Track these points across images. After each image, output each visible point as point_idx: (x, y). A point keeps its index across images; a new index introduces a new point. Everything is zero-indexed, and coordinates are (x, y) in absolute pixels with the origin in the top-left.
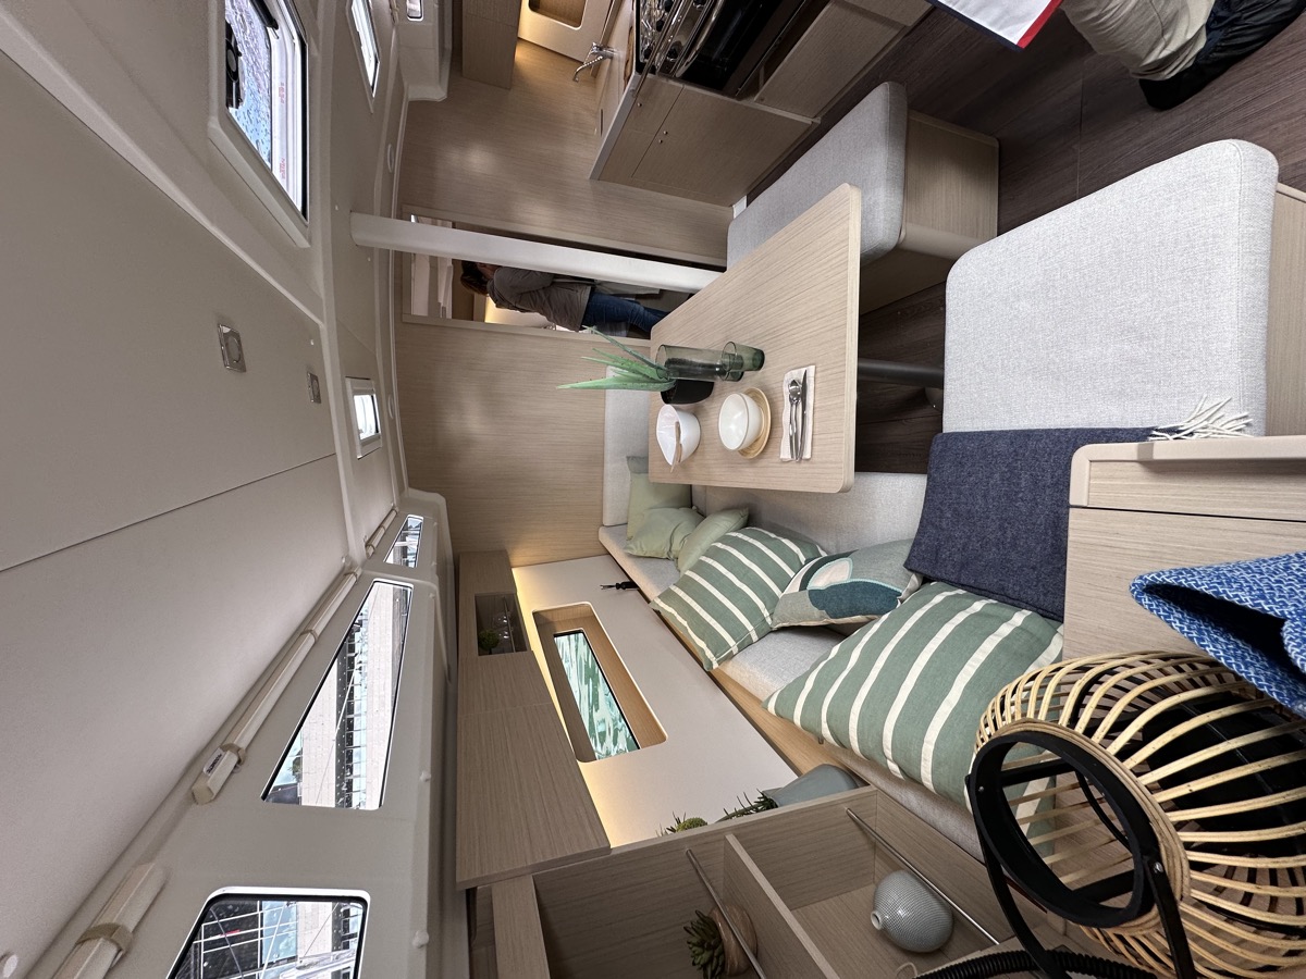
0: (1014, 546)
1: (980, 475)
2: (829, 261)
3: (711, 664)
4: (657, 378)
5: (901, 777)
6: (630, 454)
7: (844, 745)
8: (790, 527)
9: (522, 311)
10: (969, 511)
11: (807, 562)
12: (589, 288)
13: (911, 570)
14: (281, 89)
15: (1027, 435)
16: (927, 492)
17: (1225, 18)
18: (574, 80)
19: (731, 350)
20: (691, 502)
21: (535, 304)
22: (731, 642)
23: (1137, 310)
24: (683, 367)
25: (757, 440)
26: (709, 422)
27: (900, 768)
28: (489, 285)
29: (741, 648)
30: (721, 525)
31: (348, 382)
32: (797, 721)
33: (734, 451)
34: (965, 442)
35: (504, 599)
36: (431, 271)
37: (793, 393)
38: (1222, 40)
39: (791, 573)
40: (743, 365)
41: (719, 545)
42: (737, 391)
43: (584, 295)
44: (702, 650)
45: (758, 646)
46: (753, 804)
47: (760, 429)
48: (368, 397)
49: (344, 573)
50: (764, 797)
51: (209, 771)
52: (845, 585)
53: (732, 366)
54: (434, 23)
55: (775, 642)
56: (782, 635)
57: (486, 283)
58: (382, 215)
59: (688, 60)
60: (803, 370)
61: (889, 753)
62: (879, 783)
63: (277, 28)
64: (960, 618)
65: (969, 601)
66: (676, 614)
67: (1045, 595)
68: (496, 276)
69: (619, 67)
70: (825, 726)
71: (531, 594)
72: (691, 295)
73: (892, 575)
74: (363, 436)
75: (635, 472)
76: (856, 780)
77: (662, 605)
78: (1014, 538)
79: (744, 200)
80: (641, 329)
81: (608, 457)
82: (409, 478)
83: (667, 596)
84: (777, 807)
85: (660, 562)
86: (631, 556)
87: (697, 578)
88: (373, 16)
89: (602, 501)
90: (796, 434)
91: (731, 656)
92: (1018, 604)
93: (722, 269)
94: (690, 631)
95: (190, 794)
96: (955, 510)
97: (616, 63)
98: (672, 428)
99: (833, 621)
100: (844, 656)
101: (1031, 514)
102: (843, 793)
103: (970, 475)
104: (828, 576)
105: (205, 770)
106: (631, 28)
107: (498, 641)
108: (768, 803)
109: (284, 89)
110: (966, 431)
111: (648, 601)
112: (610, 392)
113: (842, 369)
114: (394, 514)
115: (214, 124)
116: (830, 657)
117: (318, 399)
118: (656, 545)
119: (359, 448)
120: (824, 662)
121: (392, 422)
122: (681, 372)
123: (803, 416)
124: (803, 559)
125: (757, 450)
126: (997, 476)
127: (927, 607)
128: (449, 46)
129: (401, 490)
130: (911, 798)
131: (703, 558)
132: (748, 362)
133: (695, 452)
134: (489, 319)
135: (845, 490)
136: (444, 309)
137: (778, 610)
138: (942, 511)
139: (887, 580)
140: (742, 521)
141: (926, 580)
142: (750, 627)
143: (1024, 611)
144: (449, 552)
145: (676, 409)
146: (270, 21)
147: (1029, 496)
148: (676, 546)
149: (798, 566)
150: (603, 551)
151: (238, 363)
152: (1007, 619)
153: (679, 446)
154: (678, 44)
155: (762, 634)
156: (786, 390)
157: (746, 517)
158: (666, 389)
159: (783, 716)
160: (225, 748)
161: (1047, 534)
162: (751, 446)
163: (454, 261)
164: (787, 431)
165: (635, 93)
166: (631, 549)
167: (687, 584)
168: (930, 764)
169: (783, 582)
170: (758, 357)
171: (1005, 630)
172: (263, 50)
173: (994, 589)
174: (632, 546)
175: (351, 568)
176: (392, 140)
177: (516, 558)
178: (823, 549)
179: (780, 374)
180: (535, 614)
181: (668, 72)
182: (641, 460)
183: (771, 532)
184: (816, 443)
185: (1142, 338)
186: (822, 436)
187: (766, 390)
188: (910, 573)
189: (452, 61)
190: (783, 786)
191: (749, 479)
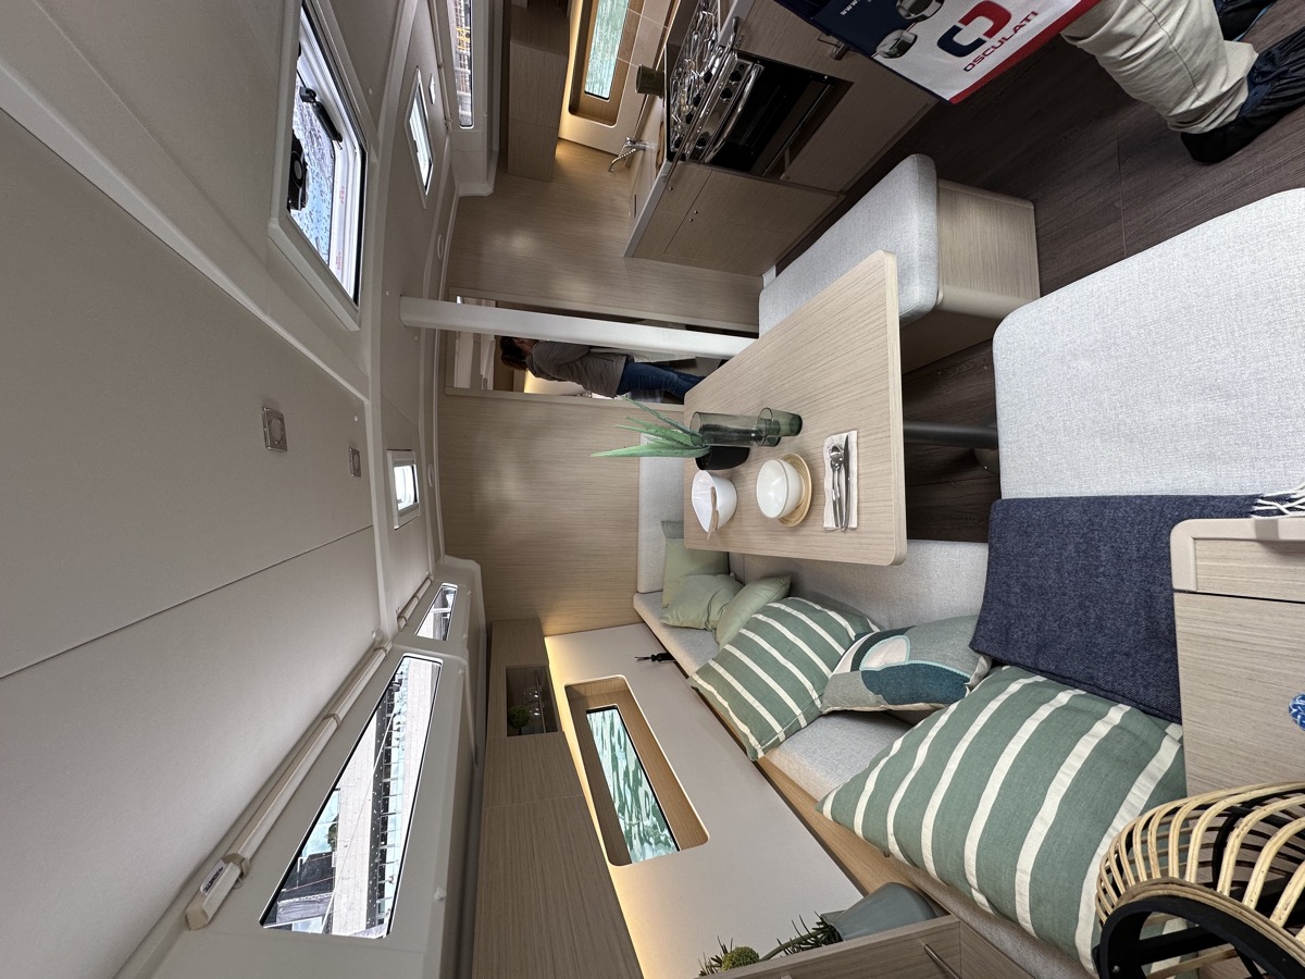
0: (1100, 628)
1: (1051, 546)
2: (867, 325)
3: (755, 752)
4: (691, 444)
5: (990, 911)
6: (665, 519)
7: (916, 863)
8: (837, 599)
9: (560, 380)
10: (1041, 587)
11: (858, 637)
12: (625, 358)
13: (978, 652)
14: (342, 192)
15: (1103, 502)
16: (989, 563)
17: (1270, 73)
18: (610, 171)
19: (767, 416)
20: (729, 570)
21: (572, 373)
22: (778, 728)
23: (1218, 367)
24: (717, 433)
25: (797, 507)
26: (746, 488)
27: (988, 900)
28: (527, 360)
29: (788, 735)
30: (762, 595)
31: (389, 455)
32: (859, 830)
33: (774, 519)
34: (1030, 509)
35: (536, 672)
36: (474, 347)
37: (835, 460)
38: (1270, 94)
39: (841, 651)
40: (781, 430)
41: (760, 617)
42: (775, 457)
43: (620, 366)
44: (746, 736)
45: (807, 733)
46: (812, 931)
47: (800, 497)
48: (409, 468)
49: (374, 648)
50: (823, 923)
51: (207, 889)
52: (903, 666)
53: (768, 431)
54: (483, 131)
55: (827, 728)
56: (834, 720)
57: (525, 358)
58: (431, 298)
59: (717, 146)
60: (845, 435)
61: (973, 880)
62: (961, 914)
63: (341, 141)
64: (1044, 712)
65: (1052, 691)
66: (715, 693)
67: (1145, 687)
68: (534, 351)
69: (652, 158)
70: (892, 839)
71: (563, 667)
72: (723, 362)
73: (955, 656)
74: (401, 506)
75: (670, 537)
76: (933, 908)
77: (700, 682)
78: (1099, 618)
79: (774, 270)
80: (676, 396)
81: (643, 521)
82: (446, 545)
83: (706, 672)
84: (841, 940)
85: (697, 633)
86: (666, 626)
87: (738, 653)
88: (428, 126)
89: (636, 567)
90: (840, 499)
91: (777, 744)
92: (1113, 697)
93: (755, 335)
94: (731, 713)
95: (184, 919)
96: (1024, 584)
97: (648, 154)
98: (707, 494)
99: (892, 707)
100: (909, 752)
101: (1117, 592)
102: (920, 925)
103: (1038, 545)
104: (882, 656)
105: (202, 889)
106: (662, 123)
107: (529, 717)
108: (828, 932)
109: (344, 192)
110: (1029, 497)
111: (687, 676)
112: (645, 461)
113: (886, 434)
114: (428, 583)
115: (274, 225)
116: (892, 754)
117: (357, 472)
118: (692, 614)
119: (396, 519)
120: (887, 759)
121: (432, 490)
122: (716, 439)
123: (847, 483)
124: (852, 634)
125: (799, 517)
126: (1071, 547)
127: (1003, 697)
128: (496, 148)
129: (437, 557)
130: (1003, 938)
131: (744, 631)
132: (784, 428)
133: (732, 518)
134: (527, 390)
135: (897, 563)
136: (486, 380)
137: (828, 692)
138: (1008, 586)
139: (951, 663)
140: (784, 590)
141: (996, 663)
142: (797, 711)
143: (1121, 705)
144: (482, 621)
145: (712, 475)
146: (335, 135)
147: (1113, 571)
148: (714, 616)
149: (847, 643)
150: (638, 619)
151: (279, 443)
152: (1101, 716)
153: (715, 513)
154: (707, 134)
155: (811, 718)
156: (827, 456)
157: (788, 587)
158: (701, 455)
159: (842, 820)
160: (227, 859)
161: (1139, 615)
162: (792, 514)
163: (496, 337)
164: (829, 495)
165: (667, 179)
166: (667, 618)
167: (726, 659)
168: (1027, 900)
169: (832, 661)
170: (796, 422)
171: (1101, 729)
172: (328, 160)
173: (1080, 677)
174: (668, 616)
175: (382, 642)
176: (442, 231)
177: (549, 627)
178: (873, 623)
179: (820, 440)
180: (568, 688)
181: (697, 159)
182: (678, 523)
183: (816, 603)
184: (862, 511)
185: (1229, 396)
186: (868, 504)
187: (806, 456)
188: (977, 655)
189: (499, 160)
190: (847, 909)
191: (789, 548)
